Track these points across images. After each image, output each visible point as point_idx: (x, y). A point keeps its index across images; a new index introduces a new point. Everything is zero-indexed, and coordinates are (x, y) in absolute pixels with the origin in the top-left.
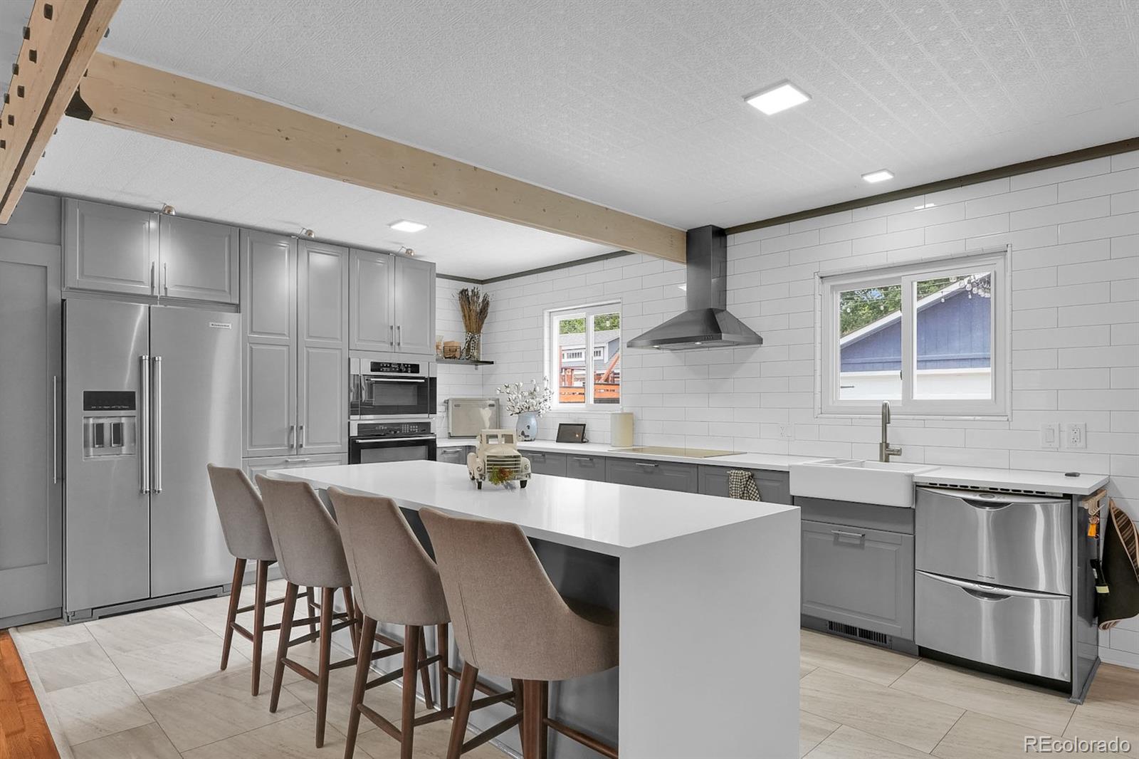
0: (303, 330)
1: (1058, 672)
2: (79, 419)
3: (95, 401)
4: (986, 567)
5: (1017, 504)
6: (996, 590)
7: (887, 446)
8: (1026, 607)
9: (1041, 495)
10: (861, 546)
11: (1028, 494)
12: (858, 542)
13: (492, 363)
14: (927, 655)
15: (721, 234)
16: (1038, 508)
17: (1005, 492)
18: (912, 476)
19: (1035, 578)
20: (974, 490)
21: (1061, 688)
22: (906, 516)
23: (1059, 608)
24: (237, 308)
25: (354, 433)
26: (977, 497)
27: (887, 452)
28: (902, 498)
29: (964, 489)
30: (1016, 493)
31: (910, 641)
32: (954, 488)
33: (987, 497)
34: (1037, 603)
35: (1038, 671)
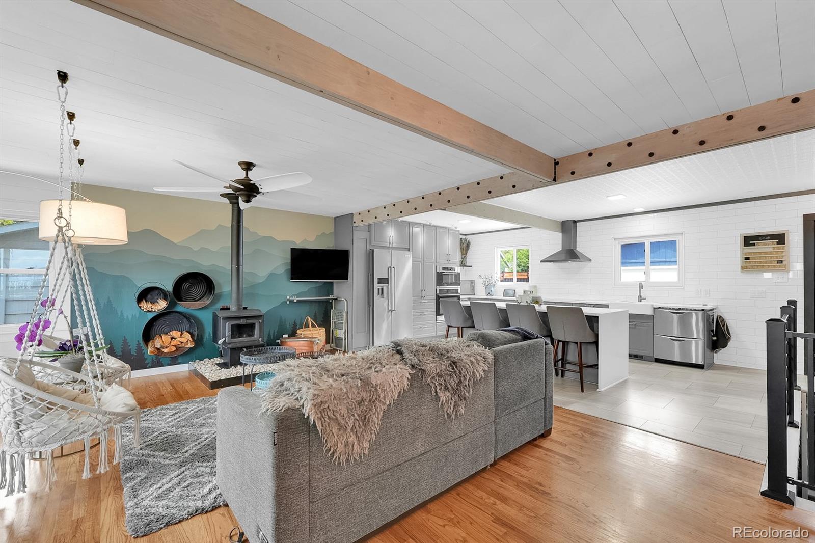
0: (425, 256)
1: (700, 362)
2: (377, 286)
3: (381, 281)
4: (676, 332)
5: (687, 313)
6: (680, 339)
7: (641, 297)
8: (690, 343)
9: (695, 310)
10: (635, 328)
11: (691, 309)
12: (633, 326)
13: (471, 266)
14: (658, 360)
15: (575, 222)
16: (694, 314)
17: (683, 309)
18: (652, 305)
19: (693, 335)
20: (674, 309)
21: (701, 367)
22: (651, 317)
23: (701, 343)
24: (409, 250)
25: (438, 293)
26: (675, 311)
27: (640, 299)
28: (650, 312)
29: (670, 309)
30: (687, 310)
31: (651, 357)
32: (666, 308)
33: (678, 311)
34: (693, 342)
35: (694, 362)
